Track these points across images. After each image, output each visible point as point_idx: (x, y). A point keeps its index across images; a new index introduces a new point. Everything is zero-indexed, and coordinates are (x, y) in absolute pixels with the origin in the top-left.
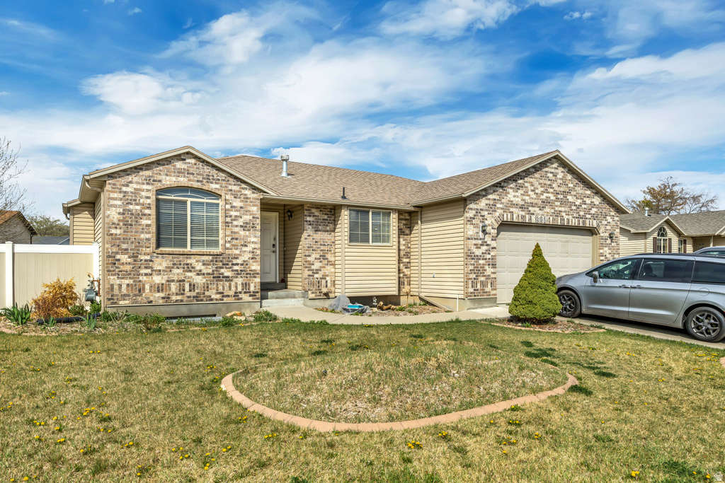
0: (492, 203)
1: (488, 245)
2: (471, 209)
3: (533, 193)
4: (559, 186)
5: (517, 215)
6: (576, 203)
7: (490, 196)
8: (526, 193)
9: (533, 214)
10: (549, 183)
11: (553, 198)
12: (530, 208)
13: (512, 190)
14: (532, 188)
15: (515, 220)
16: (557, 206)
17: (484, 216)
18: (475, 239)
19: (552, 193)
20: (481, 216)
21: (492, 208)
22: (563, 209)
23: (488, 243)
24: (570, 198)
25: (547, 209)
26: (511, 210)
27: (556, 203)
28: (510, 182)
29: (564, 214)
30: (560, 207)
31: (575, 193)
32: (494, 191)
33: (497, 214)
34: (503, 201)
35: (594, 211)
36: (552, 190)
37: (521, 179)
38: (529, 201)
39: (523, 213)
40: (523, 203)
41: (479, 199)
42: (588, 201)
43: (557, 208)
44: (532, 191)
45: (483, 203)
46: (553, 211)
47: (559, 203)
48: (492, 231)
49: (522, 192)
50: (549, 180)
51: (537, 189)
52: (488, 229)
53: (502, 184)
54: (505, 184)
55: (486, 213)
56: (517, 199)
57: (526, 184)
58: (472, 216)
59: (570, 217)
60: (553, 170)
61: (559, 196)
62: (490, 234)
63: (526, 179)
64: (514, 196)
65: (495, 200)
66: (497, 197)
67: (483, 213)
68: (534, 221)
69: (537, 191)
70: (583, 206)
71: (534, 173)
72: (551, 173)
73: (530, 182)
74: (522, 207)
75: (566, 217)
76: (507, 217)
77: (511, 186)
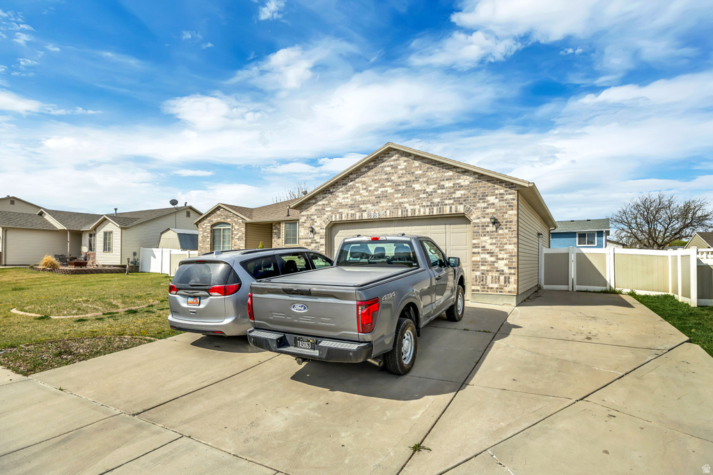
0: (320, 208)
1: (317, 243)
2: (303, 216)
3: (364, 191)
4: (400, 177)
5: (346, 214)
6: (428, 190)
7: (319, 203)
8: (357, 193)
9: (366, 211)
10: (386, 177)
11: (390, 190)
12: (361, 206)
13: (341, 194)
14: (364, 187)
15: (343, 219)
16: (397, 198)
17: (314, 220)
18: (305, 238)
19: (390, 186)
20: (312, 220)
21: (321, 212)
22: (406, 200)
23: (318, 241)
24: (417, 186)
25: (383, 204)
26: (340, 210)
27: (396, 196)
28: (339, 187)
29: (406, 205)
30: (401, 198)
31: (425, 179)
32: (323, 198)
33: (326, 216)
34: (332, 204)
35: (458, 194)
36: (389, 184)
37: (351, 181)
38: (360, 199)
39: (353, 212)
40: (353, 202)
41: (310, 207)
42: (448, 184)
43: (396, 201)
44: (364, 189)
45: (313, 209)
46: (390, 204)
47: (400, 195)
48: (321, 231)
49: (352, 193)
50: (386, 174)
51: (371, 186)
52: (317, 229)
53: (331, 190)
54: (334, 190)
55: (315, 217)
56: (346, 200)
57: (357, 185)
58: (303, 221)
59: (417, 207)
60: (392, 163)
61: (400, 188)
62: (319, 233)
63: (357, 180)
64: (344, 198)
65: (324, 205)
66: (327, 202)
67: (313, 217)
68: (365, 216)
69: (370, 188)
70: (439, 191)
71: (366, 172)
72: (388, 166)
73: (361, 182)
74: (352, 207)
75: (409, 208)
76: (336, 218)
77: (341, 190)
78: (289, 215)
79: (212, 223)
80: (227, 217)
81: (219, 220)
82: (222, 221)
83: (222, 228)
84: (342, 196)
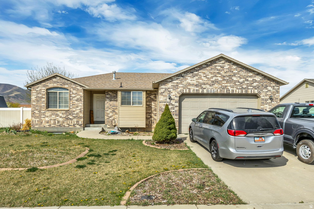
0: (175, 84)
1: (173, 105)
2: (162, 88)
3: (205, 78)
4: (225, 73)
5: (193, 90)
6: (240, 81)
7: (174, 82)
8: (200, 78)
9: (205, 89)
10: (218, 71)
11: (220, 79)
12: (203, 86)
13: (190, 78)
14: (205, 75)
15: (191, 92)
16: (224, 83)
17: (170, 91)
18: (164, 102)
19: (220, 77)
20: (169, 91)
21: (176, 87)
22: (229, 85)
23: (173, 104)
24: (234, 79)
25: (216, 85)
26: (189, 87)
27: (223, 82)
28: (188, 73)
29: (229, 88)
30: (226, 84)
31: (239, 75)
32: (177, 79)
33: (179, 90)
34: (183, 83)
35: (255, 84)
36: (220, 75)
37: (196, 71)
38: (202, 82)
39: (197, 89)
40: (198, 83)
41: (167, 83)
42: (250, 79)
43: (223, 85)
44: (204, 77)
45: (170, 85)
46: (220, 86)
47: (225, 82)
48: (176, 98)
49: (197, 78)
50: (218, 70)
51: (208, 75)
52: (172, 97)
53: (183, 75)
54: (185, 75)
55: (171, 90)
56: (193, 82)
57: (200, 74)
58: (162, 91)
59: (235, 89)
60: (221, 65)
61: (226, 78)
62: (174, 99)
63: (200, 71)
64: (191, 80)
65: (177, 83)
66: (180, 82)
67: (169, 90)
68: (205, 91)
69: (208, 77)
70: (246, 82)
71: (206, 67)
72: (219, 66)
73: (202, 72)
74: (196, 86)
75: (231, 89)
76: (186, 91)
77: (189, 75)
78: (121, 87)
79: (48, 87)
80: (64, 84)
81: (55, 85)
82: (59, 86)
83: (58, 92)
84: (189, 79)
